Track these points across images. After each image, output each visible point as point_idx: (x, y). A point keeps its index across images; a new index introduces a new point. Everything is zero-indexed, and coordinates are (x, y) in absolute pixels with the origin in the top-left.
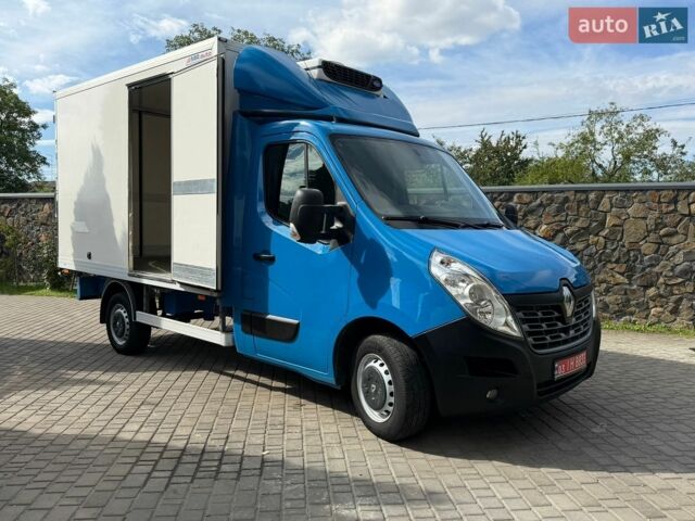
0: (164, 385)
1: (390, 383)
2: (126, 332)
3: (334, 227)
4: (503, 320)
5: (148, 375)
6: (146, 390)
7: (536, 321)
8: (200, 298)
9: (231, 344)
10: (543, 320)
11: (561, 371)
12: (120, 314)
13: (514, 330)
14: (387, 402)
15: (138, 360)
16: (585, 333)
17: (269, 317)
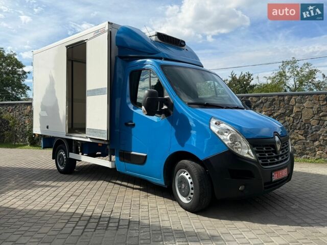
0: (82, 187)
1: (191, 183)
2: (65, 163)
3: (163, 108)
4: (246, 151)
5: (75, 183)
6: (73, 190)
7: (262, 152)
8: (99, 145)
9: (114, 167)
10: (266, 152)
11: (275, 177)
12: (62, 155)
13: (252, 156)
14: (190, 193)
15: (70, 176)
16: (286, 159)
17: (133, 153)
